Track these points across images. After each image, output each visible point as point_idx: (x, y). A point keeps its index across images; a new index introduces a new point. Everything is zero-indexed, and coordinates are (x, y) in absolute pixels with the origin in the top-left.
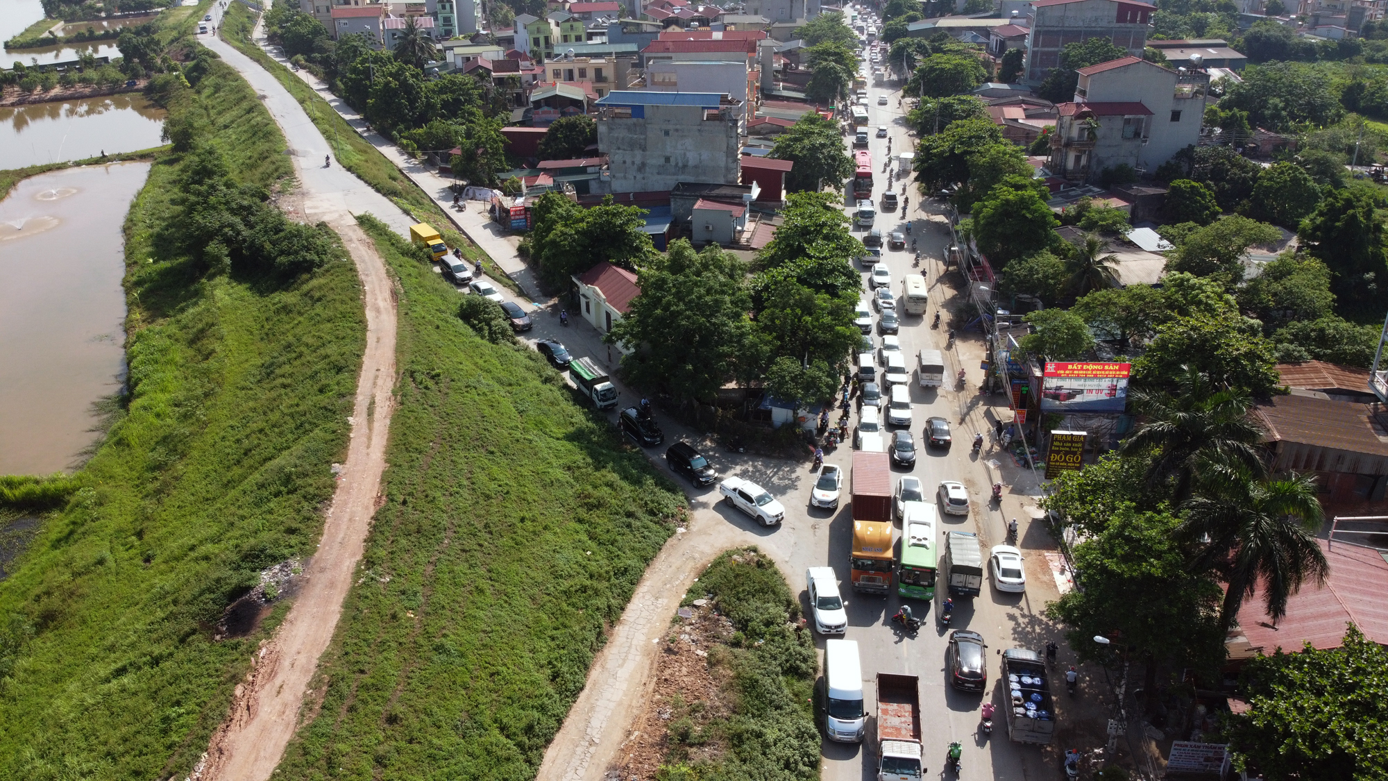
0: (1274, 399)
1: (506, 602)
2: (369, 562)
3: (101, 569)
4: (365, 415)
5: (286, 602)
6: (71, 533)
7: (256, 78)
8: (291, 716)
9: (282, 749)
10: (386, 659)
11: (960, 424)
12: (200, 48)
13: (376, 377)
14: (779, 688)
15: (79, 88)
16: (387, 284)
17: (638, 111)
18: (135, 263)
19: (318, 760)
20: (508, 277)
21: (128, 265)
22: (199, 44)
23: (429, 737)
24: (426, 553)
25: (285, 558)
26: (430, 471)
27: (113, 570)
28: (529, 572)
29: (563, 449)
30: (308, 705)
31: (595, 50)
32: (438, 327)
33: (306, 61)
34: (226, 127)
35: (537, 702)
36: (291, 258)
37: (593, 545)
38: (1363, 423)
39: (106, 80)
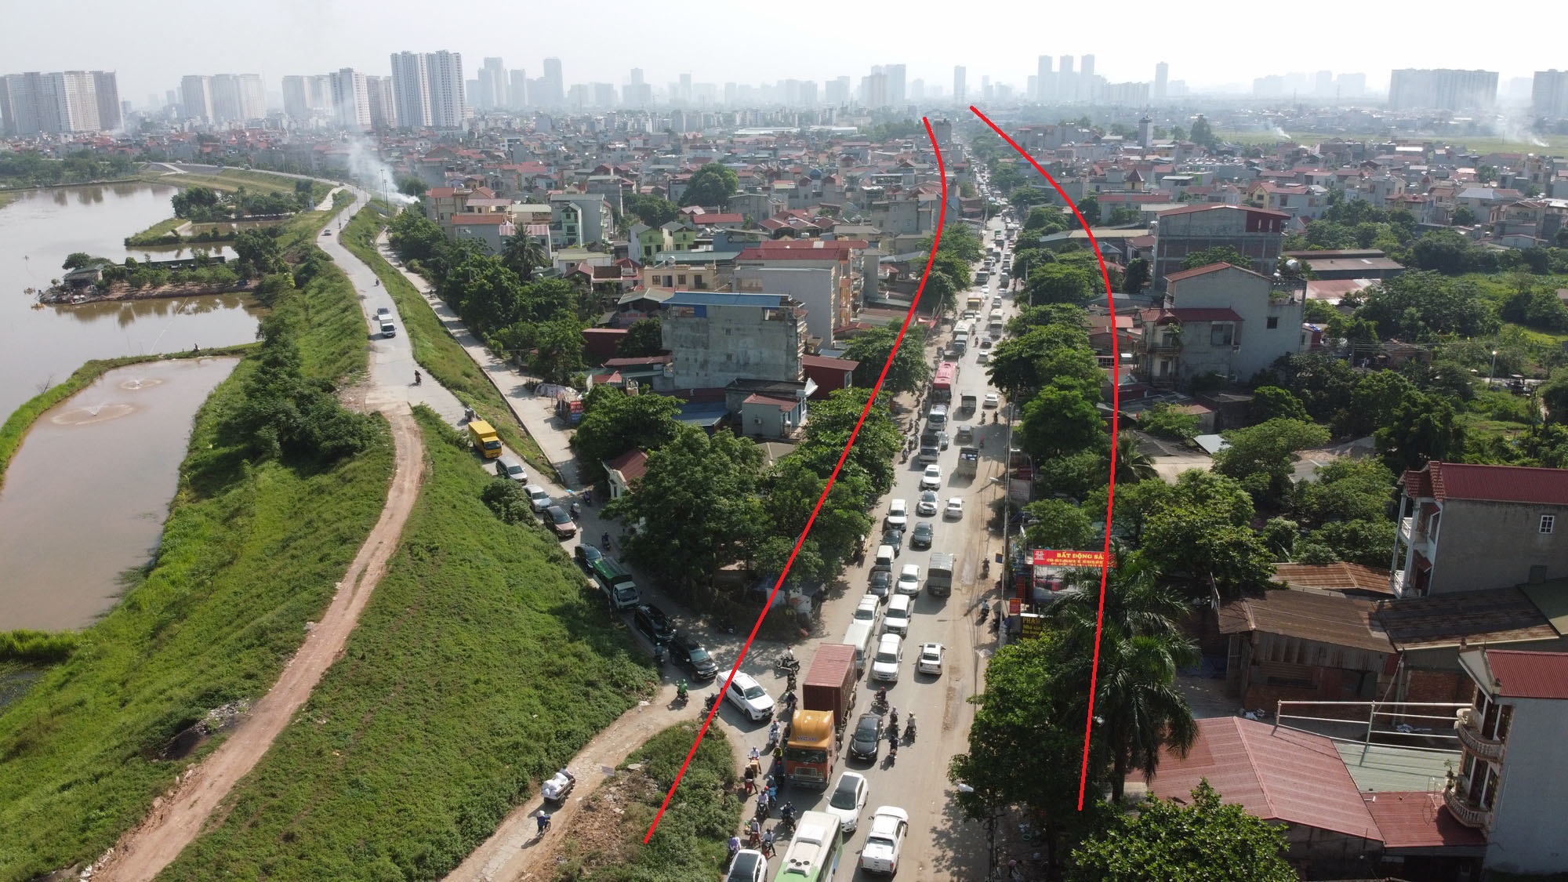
0: (1269, 593)
1: (434, 751)
2: (311, 705)
3: (79, 709)
4: (353, 581)
5: (223, 735)
6: (67, 681)
7: (360, 277)
8: (196, 826)
9: (180, 850)
10: (300, 787)
11: (966, 615)
12: (316, 251)
13: (377, 549)
14: (687, 846)
15: (189, 286)
16: (420, 467)
17: (701, 311)
18: (197, 448)
19: (208, 862)
20: (551, 466)
21: (190, 451)
22: (316, 247)
23: (320, 856)
24: (369, 703)
25: (236, 698)
26: (398, 633)
27: (91, 711)
28: (467, 727)
29: (542, 621)
30: (214, 817)
31: (697, 258)
32: (454, 507)
33: (421, 265)
34: (320, 325)
35: (435, 837)
36: (335, 443)
37: (543, 709)
38: (1361, 619)
39: (217, 279)
